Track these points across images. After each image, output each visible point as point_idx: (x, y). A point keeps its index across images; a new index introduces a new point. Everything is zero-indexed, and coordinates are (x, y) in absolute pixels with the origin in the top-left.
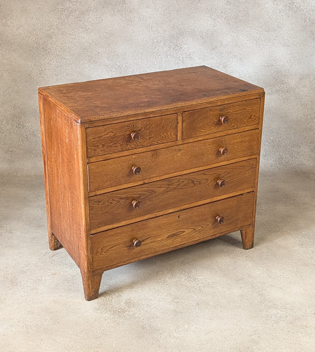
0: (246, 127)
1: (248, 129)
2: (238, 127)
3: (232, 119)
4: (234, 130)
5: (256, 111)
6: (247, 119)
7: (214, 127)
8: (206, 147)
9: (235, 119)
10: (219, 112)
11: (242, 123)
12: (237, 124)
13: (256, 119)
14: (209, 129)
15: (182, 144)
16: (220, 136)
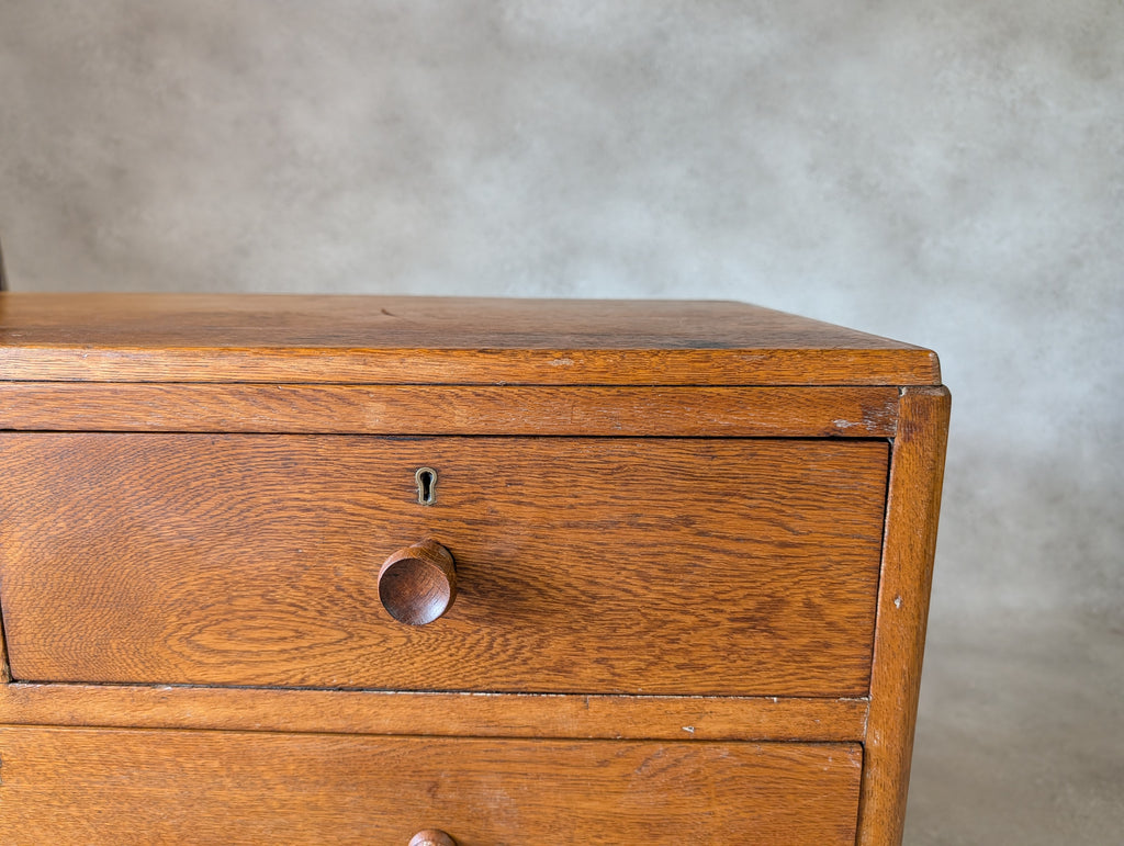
0: (714, 704)
1: (741, 728)
2: (625, 684)
3: (541, 592)
4: (567, 706)
5: (826, 569)
6: (728, 624)
7: (341, 628)
8: (262, 799)
9: (573, 602)
10: (383, 500)
11: (664, 652)
12: (599, 649)
13: (827, 646)
14: (283, 639)
15: (15, 717)
16: (413, 726)
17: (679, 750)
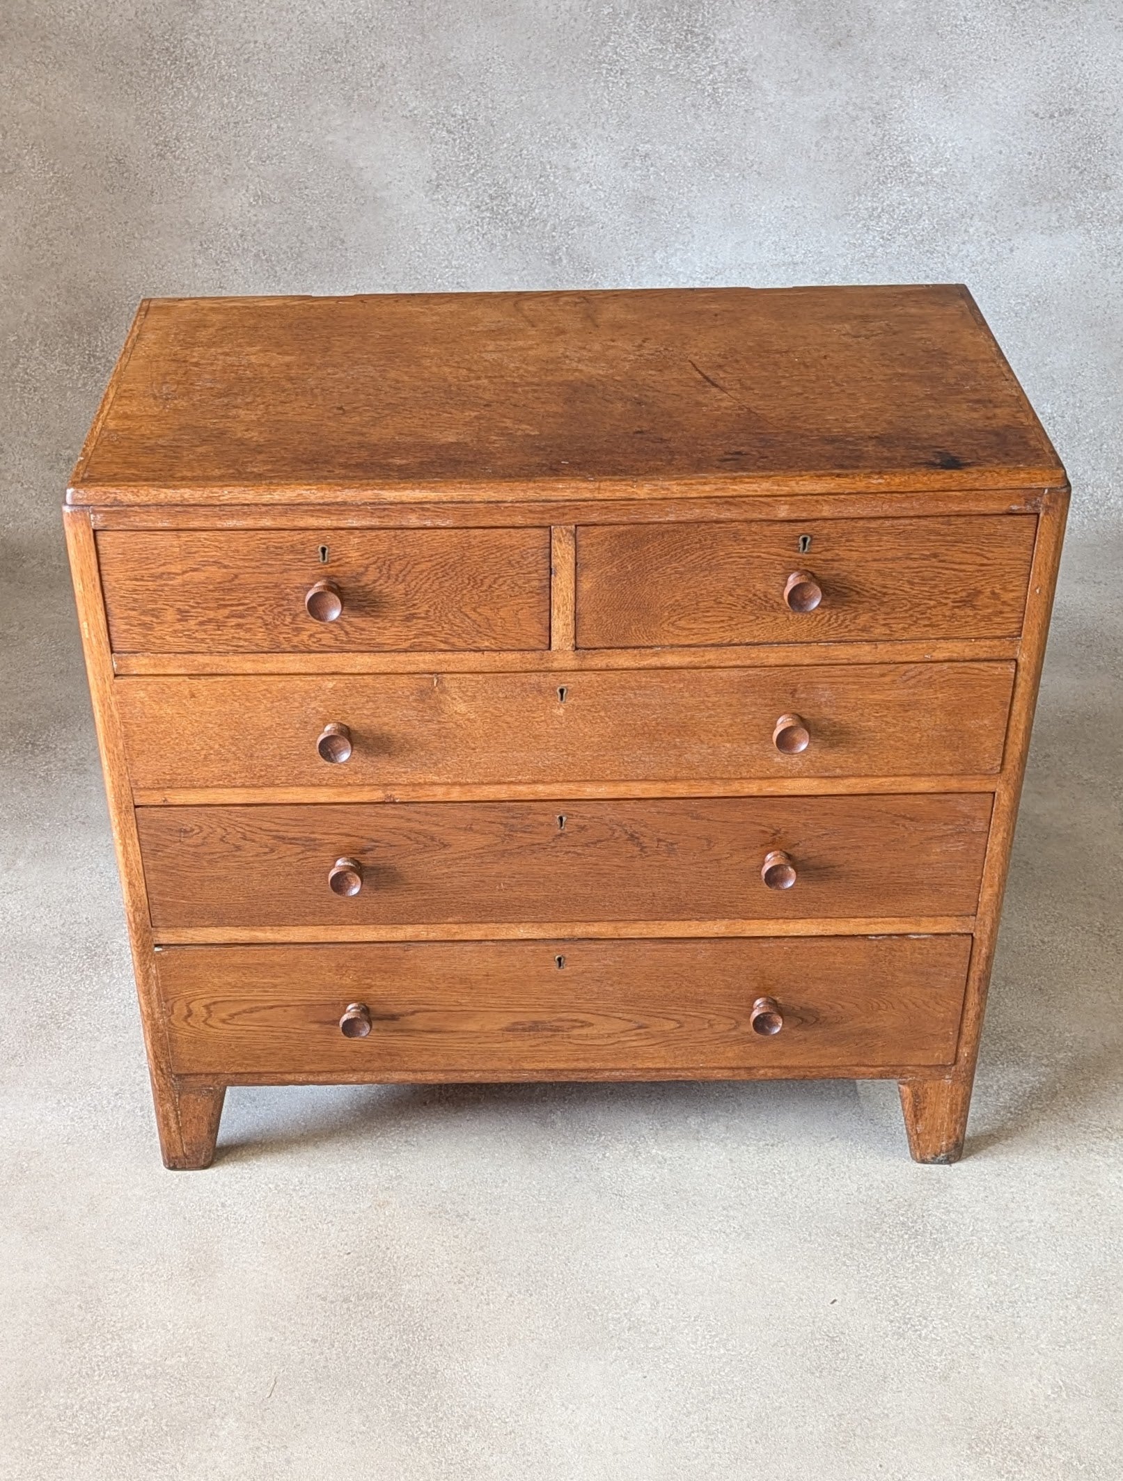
0: (942, 644)
1: (954, 655)
2: (897, 635)
3: (858, 593)
4: (867, 648)
5: (1003, 576)
6: (951, 604)
7: (754, 615)
8: (703, 702)
9: (874, 597)
10: (782, 552)
11: (918, 619)
12: (885, 619)
13: (1001, 612)
14: (722, 621)
15: (577, 668)
16: (786, 661)
17: (921, 667)
